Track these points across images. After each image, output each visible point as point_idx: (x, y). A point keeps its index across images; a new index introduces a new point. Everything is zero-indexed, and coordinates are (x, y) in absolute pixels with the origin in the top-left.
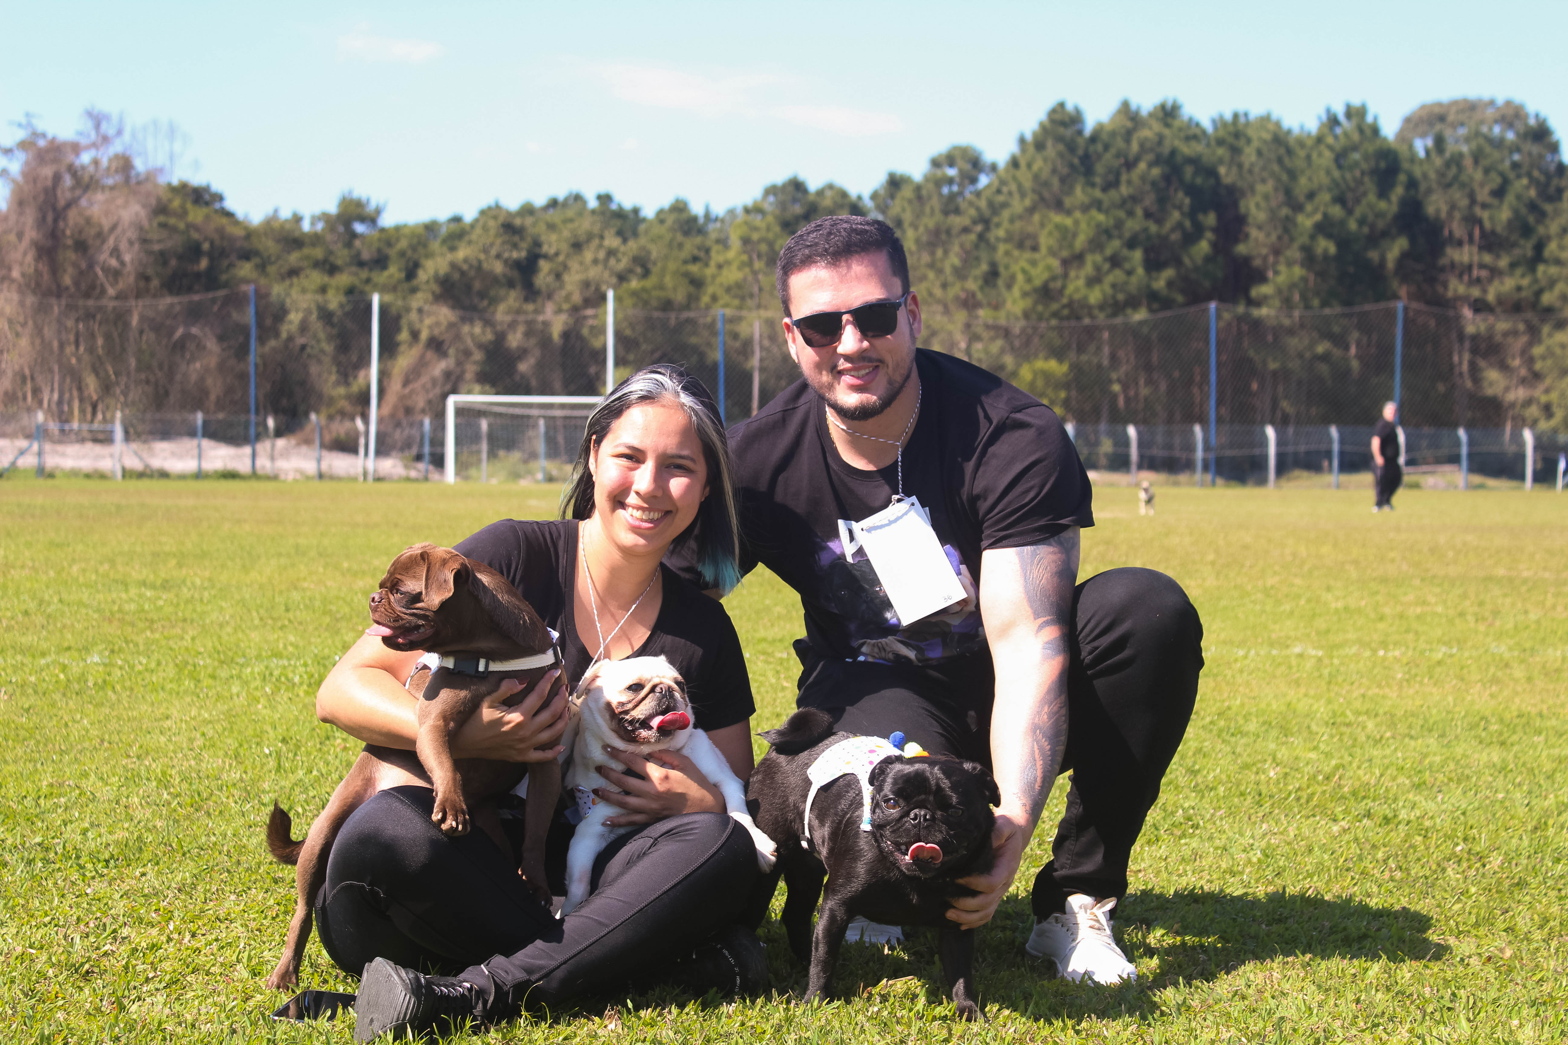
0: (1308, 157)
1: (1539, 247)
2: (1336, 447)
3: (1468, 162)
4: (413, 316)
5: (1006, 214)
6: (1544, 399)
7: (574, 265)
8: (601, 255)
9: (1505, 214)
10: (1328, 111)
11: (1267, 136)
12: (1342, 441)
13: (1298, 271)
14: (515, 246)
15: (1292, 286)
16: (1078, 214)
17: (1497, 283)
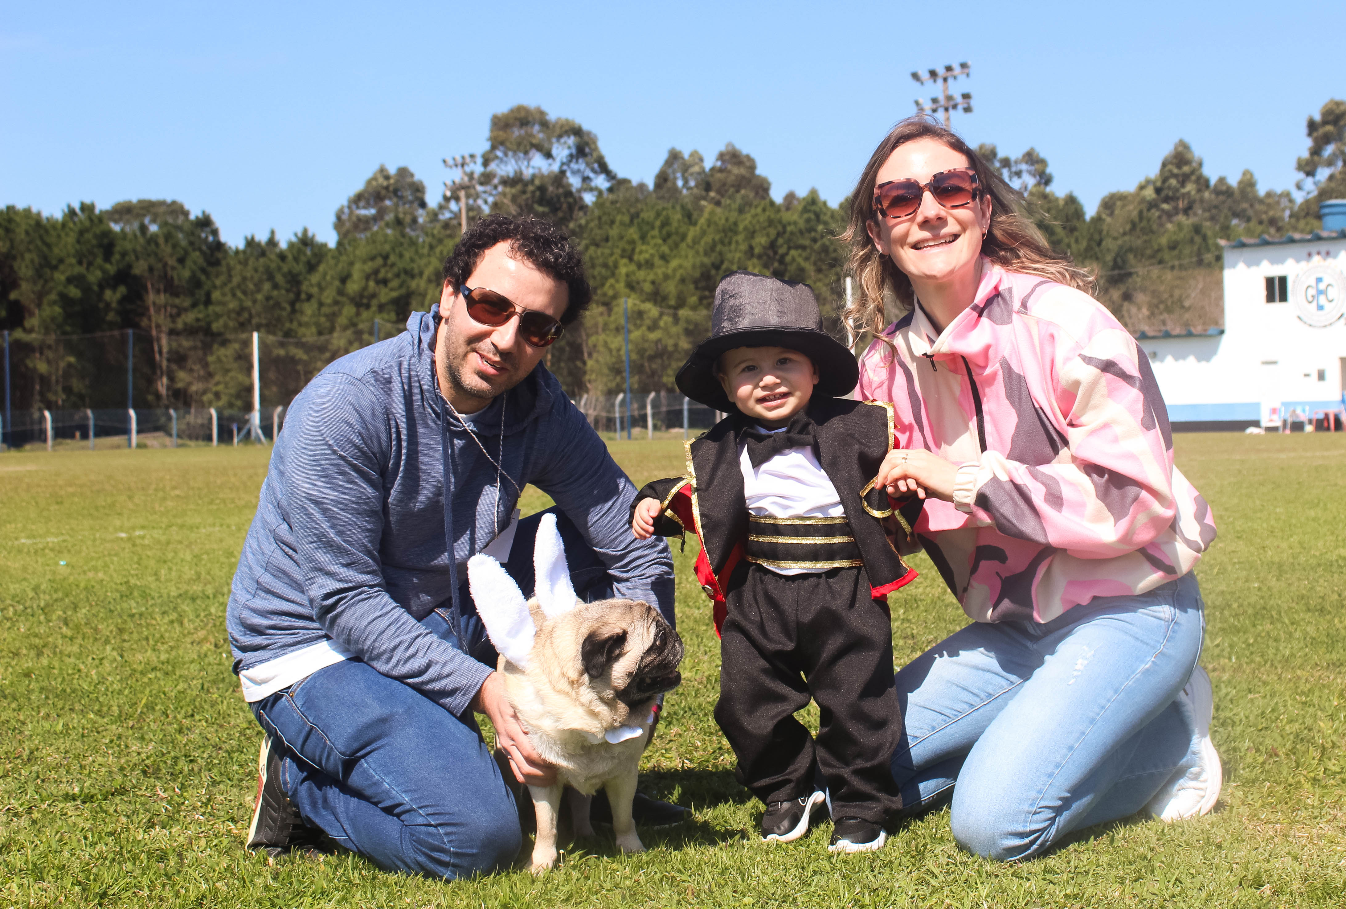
0: (59, 236)
1: (208, 295)
2: (91, 423)
3: (161, 241)
6: (214, 389)
9: (186, 274)
10: (69, 206)
11: (32, 222)
12: (96, 419)
13: (57, 309)
15: (53, 319)
17: (183, 316)
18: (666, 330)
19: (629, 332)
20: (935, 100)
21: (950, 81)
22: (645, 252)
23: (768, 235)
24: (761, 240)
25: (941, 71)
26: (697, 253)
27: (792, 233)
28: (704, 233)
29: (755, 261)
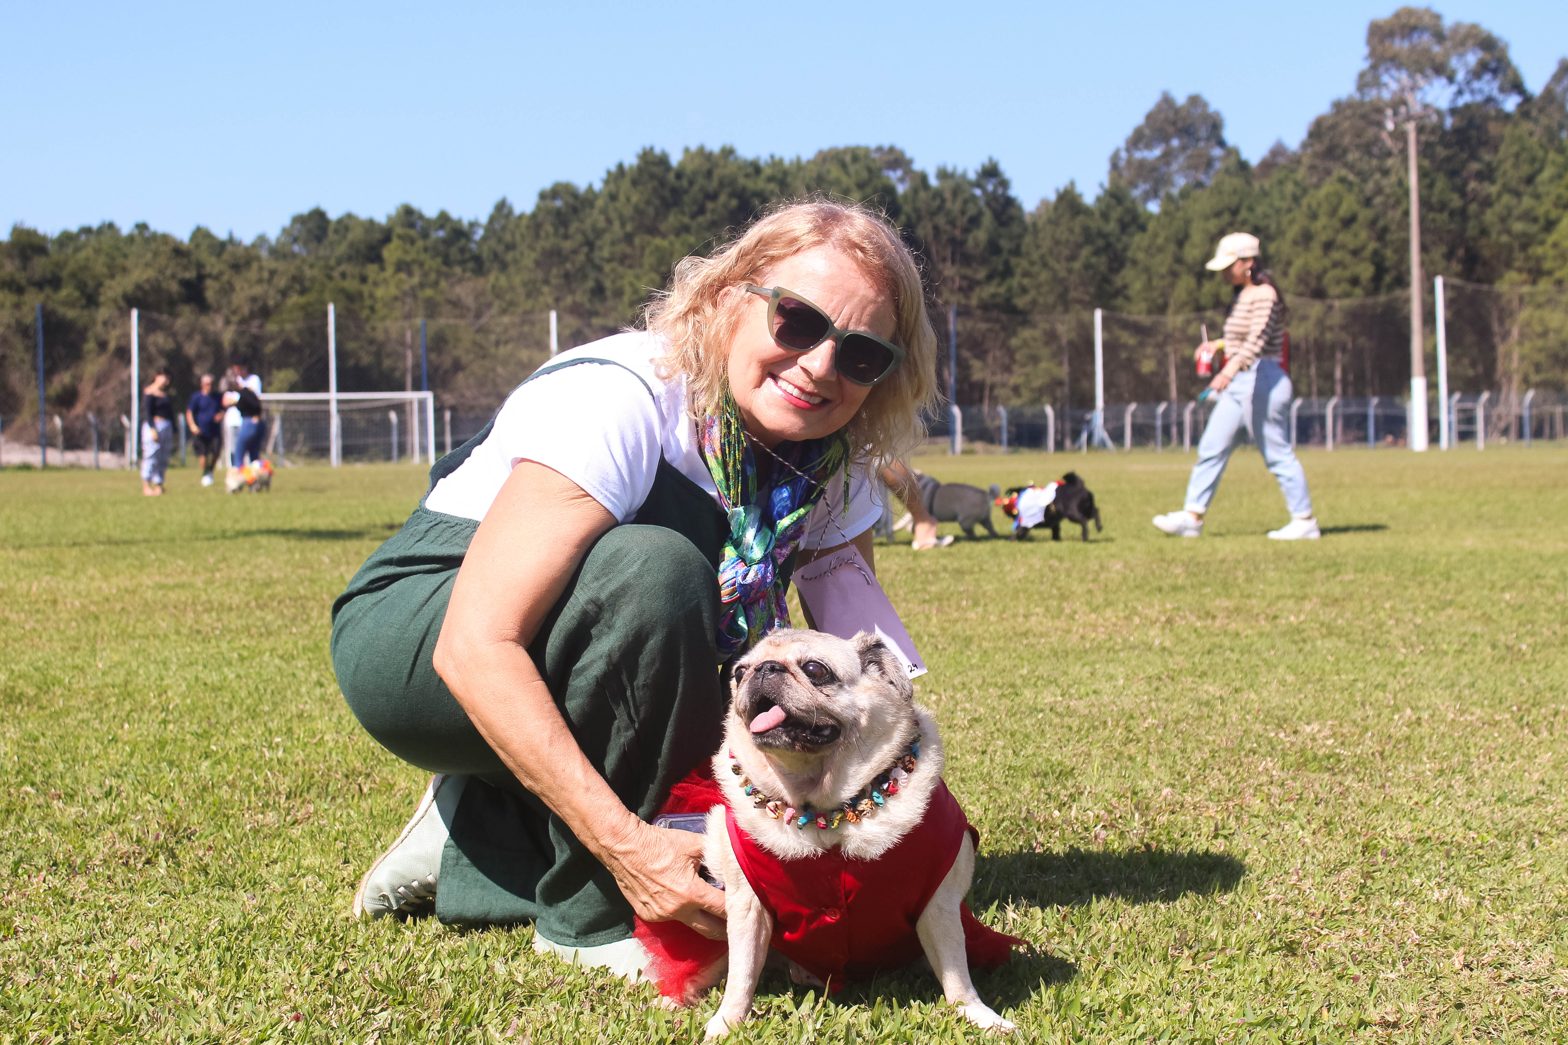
3: (948, 195)
4: (99, 328)
5: (607, 237)
7: (238, 283)
8: (266, 275)
14: (186, 268)
16: (672, 237)
17: (977, 290)
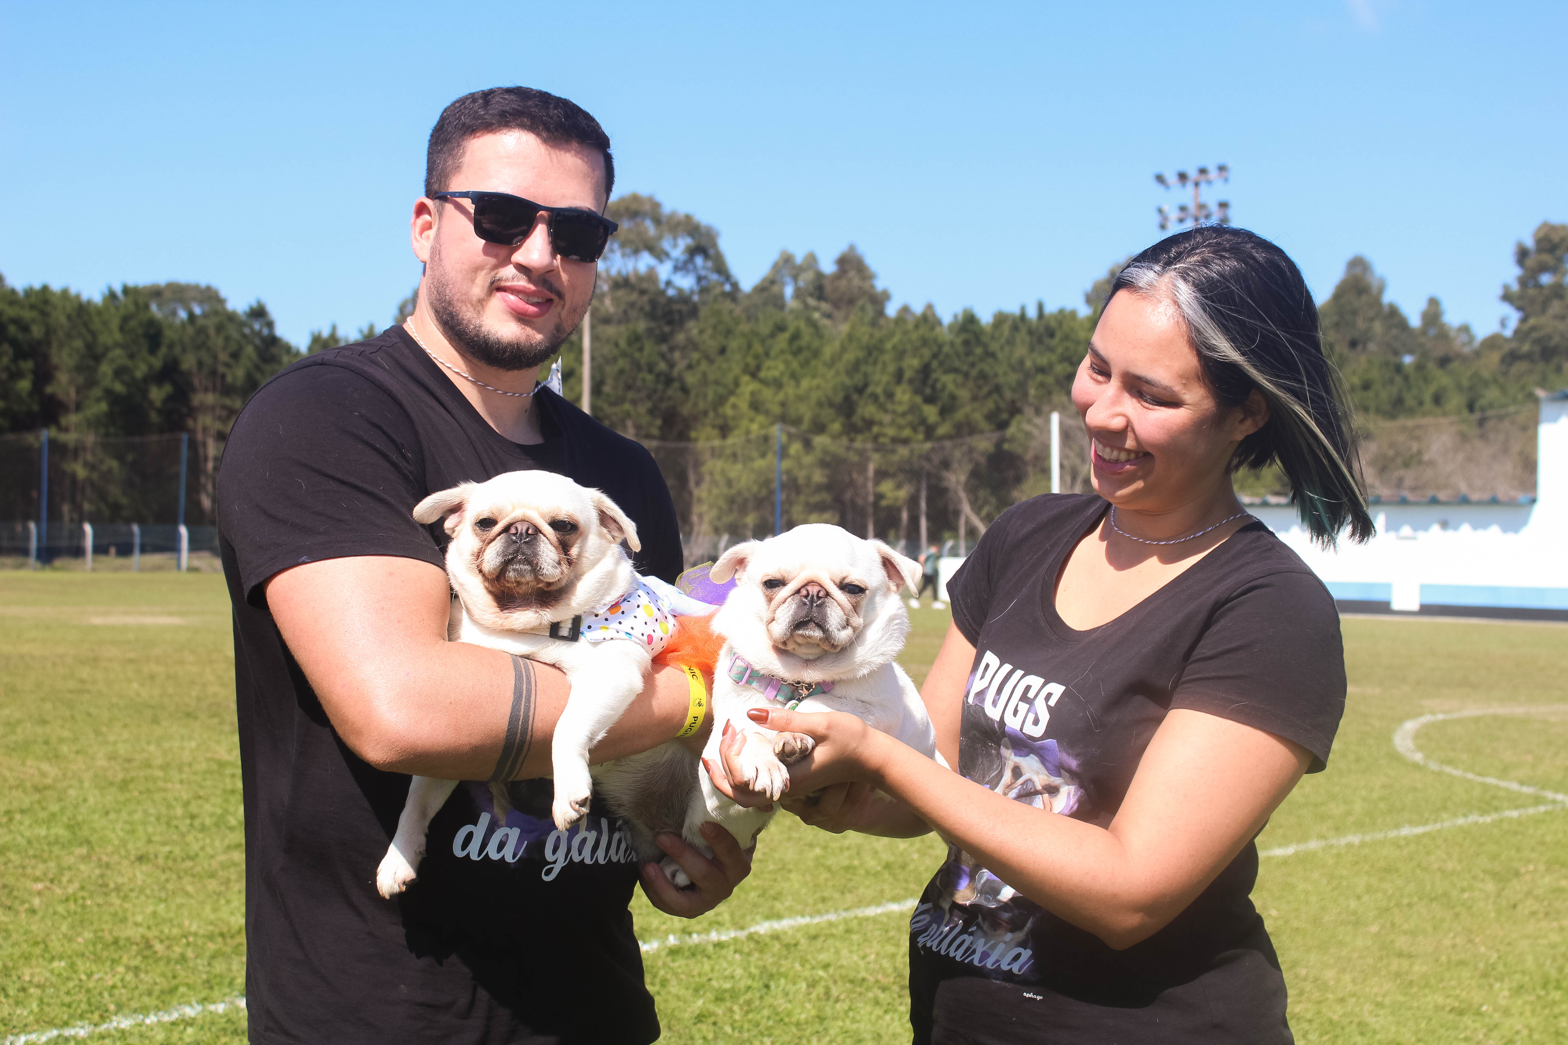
2: (137, 538)
9: (241, 372)
10: (109, 289)
11: (71, 306)
13: (103, 407)
18: (798, 459)
19: (751, 459)
20: (1183, 209)
21: (1203, 187)
22: (774, 369)
23: (921, 357)
24: (912, 363)
25: (1193, 173)
26: (838, 373)
27: (947, 356)
28: (843, 349)
29: (905, 386)
